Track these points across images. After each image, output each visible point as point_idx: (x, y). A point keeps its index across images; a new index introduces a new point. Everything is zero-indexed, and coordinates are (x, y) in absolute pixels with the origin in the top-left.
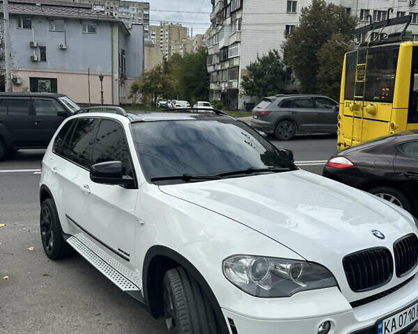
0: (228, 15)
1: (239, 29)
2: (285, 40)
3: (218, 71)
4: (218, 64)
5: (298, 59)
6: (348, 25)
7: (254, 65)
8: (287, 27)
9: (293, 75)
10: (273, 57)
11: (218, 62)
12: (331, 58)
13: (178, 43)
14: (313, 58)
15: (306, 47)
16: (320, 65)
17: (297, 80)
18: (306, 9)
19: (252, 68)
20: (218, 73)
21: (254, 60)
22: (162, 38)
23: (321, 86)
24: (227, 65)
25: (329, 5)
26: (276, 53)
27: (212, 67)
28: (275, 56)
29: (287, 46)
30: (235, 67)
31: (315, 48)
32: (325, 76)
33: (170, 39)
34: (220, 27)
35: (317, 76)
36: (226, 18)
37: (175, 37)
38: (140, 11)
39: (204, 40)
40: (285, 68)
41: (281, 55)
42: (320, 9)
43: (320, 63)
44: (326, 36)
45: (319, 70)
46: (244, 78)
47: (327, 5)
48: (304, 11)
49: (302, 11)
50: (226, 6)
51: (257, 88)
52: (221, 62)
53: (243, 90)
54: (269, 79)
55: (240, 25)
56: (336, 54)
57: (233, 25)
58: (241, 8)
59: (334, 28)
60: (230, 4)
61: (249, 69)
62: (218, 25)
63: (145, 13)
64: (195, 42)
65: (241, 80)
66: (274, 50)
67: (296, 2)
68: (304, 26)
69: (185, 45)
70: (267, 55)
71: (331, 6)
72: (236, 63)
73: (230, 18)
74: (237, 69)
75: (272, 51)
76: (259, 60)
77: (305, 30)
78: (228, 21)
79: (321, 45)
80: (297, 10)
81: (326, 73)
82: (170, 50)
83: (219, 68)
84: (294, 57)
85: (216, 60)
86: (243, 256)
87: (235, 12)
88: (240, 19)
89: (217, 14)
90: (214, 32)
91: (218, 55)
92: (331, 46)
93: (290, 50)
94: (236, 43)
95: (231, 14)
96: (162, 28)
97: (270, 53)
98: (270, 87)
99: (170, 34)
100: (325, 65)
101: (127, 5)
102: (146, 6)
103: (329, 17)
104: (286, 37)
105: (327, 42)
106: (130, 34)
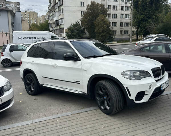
0: (57, 7)
1: (63, 13)
2: (81, 17)
3: (55, 30)
4: (54, 27)
5: (87, 25)
6: (105, 11)
7: (70, 27)
8: (81, 12)
9: (85, 31)
10: (77, 24)
11: (55, 26)
12: (100, 24)
13: (34, 19)
14: (93, 24)
15: (89, 20)
16: (96, 27)
17: (87, 33)
18: (89, 5)
19: (69, 29)
20: (55, 31)
21: (70, 25)
22: (26, 17)
23: (97, 35)
24: (58, 28)
25: (97, 4)
26: (79, 22)
27: (52, 28)
28: (78, 24)
29: (82, 20)
30: (62, 28)
31: (93, 20)
32: (98, 31)
33: (30, 17)
34: (54, 12)
35: (95, 31)
36: (56, 9)
37: (32, 16)
38: (15, 6)
39: (45, 18)
40: (82, 28)
41: (80, 23)
42: (94, 5)
43: (96, 26)
44: (97, 16)
45: (96, 29)
46: (66, 32)
47: (96, 4)
48: (88, 6)
49: (87, 6)
50: (56, 3)
51: (72, 37)
52: (56, 26)
53: (67, 37)
54: (77, 33)
55: (62, 11)
56: (102, 22)
57: (60, 11)
58: (62, 5)
59: (99, 13)
60: (58, 3)
61: (68, 29)
62: (53, 11)
63: (18, 6)
64: (41, 18)
65: (65, 34)
66: (78, 21)
67: (84, 2)
68: (88, 12)
69: (37, 20)
70: (75, 23)
71: (98, 4)
72: (62, 26)
73: (58, 9)
74: (63, 29)
75: (77, 22)
76: (72, 25)
77: (89, 13)
78: (57, 10)
79: (95, 19)
80: (85, 5)
81: (98, 30)
82: (30, 22)
83: (55, 29)
84: (85, 24)
85: (53, 26)
86: (126, 71)
87: (60, 6)
88: (63, 9)
89: (52, 7)
90: (51, 14)
91: (54, 23)
92: (99, 19)
93: (84, 21)
94: (62, 18)
95: (59, 7)
96: (26, 13)
97: (76, 23)
98: (77, 36)
99: (30, 15)
100: (97, 27)
101: (9, 3)
102: (18, 4)
103: (98, 8)
104: (82, 16)
105: (98, 18)
106: (15, 15)
